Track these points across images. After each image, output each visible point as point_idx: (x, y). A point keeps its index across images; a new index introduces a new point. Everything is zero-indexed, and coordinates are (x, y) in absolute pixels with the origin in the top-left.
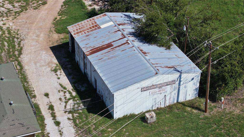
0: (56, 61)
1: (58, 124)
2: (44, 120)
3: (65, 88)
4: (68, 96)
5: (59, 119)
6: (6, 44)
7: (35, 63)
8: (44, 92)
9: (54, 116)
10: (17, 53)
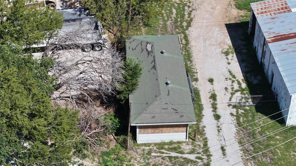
0: (229, 42)
1: (217, 117)
2: (202, 110)
3: (234, 77)
4: (236, 86)
5: (219, 112)
6: (174, 11)
7: (205, 40)
8: (208, 77)
9: (214, 107)
10: (185, 24)
